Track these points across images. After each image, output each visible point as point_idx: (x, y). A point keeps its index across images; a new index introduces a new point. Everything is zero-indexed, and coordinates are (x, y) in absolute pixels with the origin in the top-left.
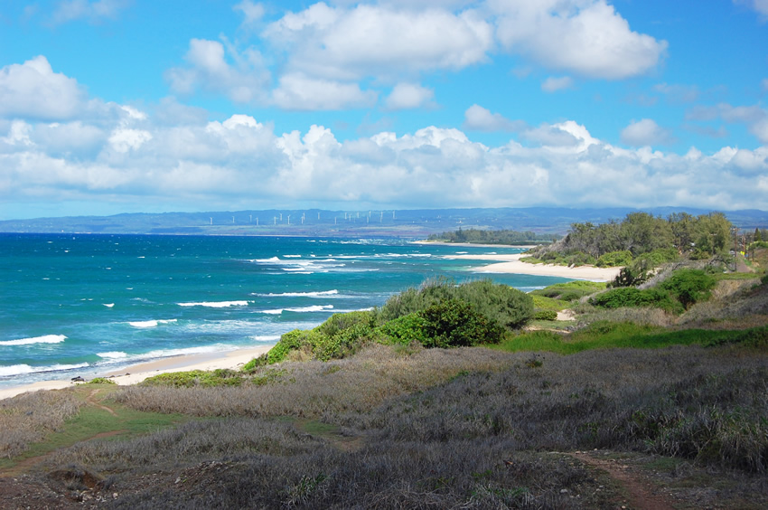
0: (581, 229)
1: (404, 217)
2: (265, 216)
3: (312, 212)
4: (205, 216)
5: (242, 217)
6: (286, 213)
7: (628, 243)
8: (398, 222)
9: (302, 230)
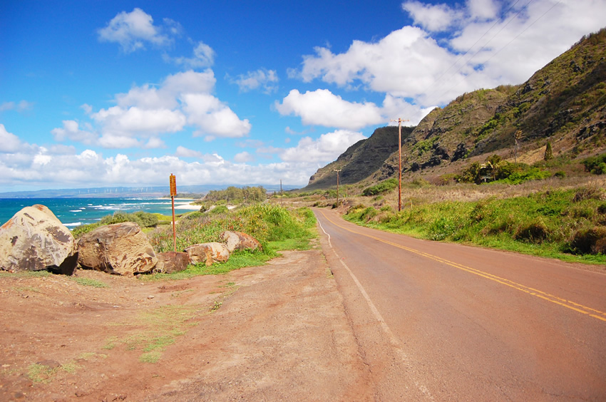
0: (211, 192)
1: (155, 189)
2: (101, 190)
3: (120, 188)
5: (92, 190)
6: (109, 188)
7: (227, 197)
8: (153, 191)
9: (117, 195)
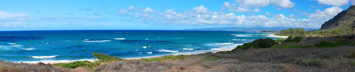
0: (283, 30)
1: (255, 28)
2: (235, 28)
3: (242, 28)
4: (226, 28)
5: (231, 28)
6: (238, 28)
7: (290, 33)
8: (255, 29)
9: (240, 30)
